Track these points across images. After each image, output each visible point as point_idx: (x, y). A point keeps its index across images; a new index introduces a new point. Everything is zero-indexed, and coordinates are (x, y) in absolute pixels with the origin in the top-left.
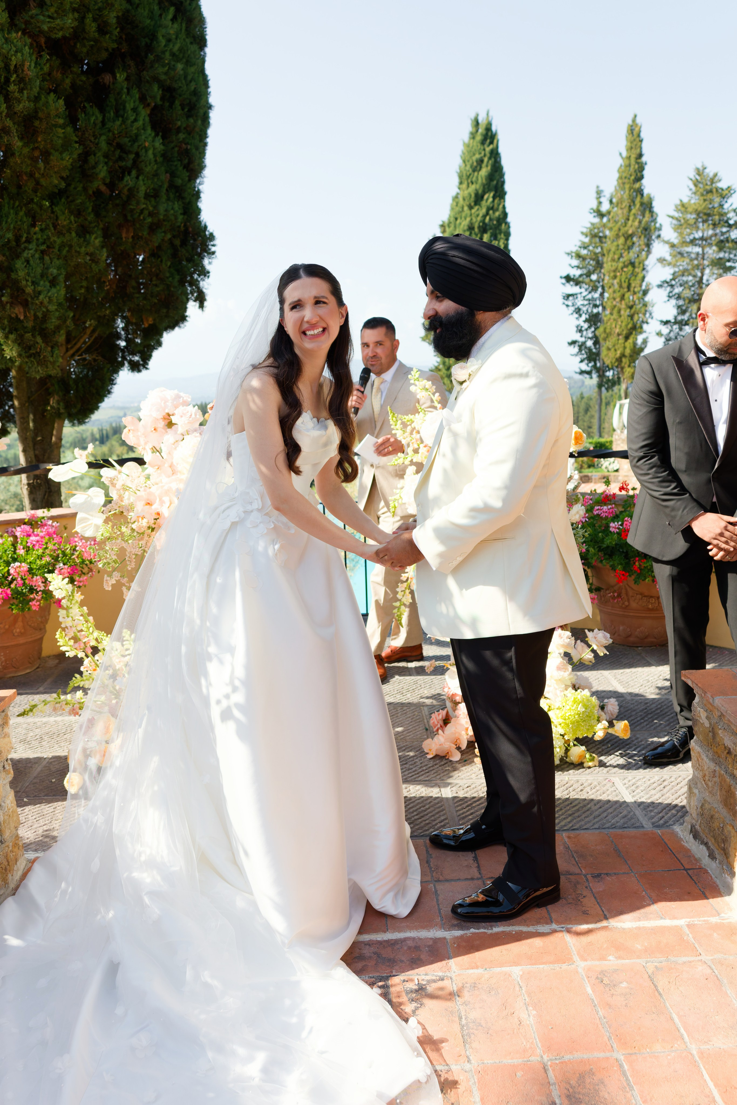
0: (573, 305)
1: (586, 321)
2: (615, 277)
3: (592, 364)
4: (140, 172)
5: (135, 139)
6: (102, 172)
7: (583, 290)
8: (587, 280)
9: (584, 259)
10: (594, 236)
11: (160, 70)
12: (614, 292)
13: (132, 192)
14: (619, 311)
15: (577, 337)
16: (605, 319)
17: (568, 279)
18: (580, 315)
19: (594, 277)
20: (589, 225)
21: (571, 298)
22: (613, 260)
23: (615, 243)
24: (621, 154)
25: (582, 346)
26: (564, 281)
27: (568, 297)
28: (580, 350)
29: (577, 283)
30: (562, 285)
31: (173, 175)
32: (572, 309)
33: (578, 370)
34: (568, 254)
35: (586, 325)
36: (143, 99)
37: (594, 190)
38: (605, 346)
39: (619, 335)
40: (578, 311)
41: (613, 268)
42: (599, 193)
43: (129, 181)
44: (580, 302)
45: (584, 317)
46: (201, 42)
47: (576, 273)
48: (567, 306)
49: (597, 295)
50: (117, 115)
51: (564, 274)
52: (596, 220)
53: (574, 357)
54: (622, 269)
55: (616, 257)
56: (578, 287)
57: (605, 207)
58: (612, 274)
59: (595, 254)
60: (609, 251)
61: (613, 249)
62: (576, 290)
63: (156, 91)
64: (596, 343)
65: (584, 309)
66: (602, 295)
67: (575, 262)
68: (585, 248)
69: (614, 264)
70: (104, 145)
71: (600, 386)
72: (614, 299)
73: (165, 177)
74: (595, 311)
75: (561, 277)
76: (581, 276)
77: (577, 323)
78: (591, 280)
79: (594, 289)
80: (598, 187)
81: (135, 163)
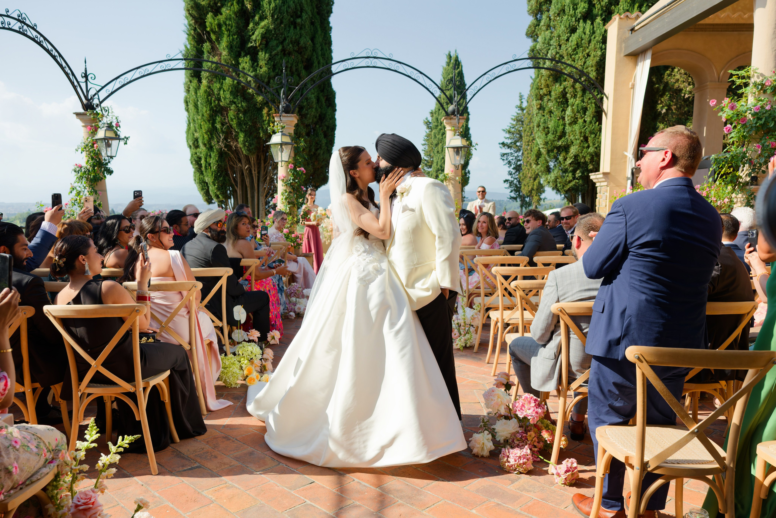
0: (507, 159)
1: (514, 169)
2: (528, 145)
3: (518, 193)
4: (321, 149)
5: (320, 141)
6: (313, 150)
7: (512, 151)
8: (515, 146)
9: (513, 134)
10: (518, 121)
11: (327, 123)
12: (528, 154)
13: (319, 154)
14: (531, 164)
15: (509, 178)
16: (523, 168)
17: (503, 144)
18: (511, 165)
19: (518, 144)
20: (516, 114)
21: (505, 156)
22: (527, 136)
23: (528, 127)
24: (531, 77)
25: (511, 183)
26: (501, 146)
27: (503, 155)
28: (510, 185)
29: (509, 147)
30: (500, 149)
31: (328, 147)
32: (506, 162)
33: (509, 197)
34: (504, 130)
35: (514, 171)
36: (322, 129)
37: (518, 95)
38: (524, 182)
39: (530, 178)
40: (509, 162)
41: (527, 140)
42: (521, 97)
43: (319, 151)
44: (510, 158)
45: (513, 166)
46: (336, 110)
47: (509, 141)
48: (503, 160)
49: (520, 154)
50: (317, 136)
51: (501, 142)
52: (520, 112)
53: (506, 189)
54: (532, 140)
55: (529, 134)
56: (509, 149)
57: (525, 105)
58: (527, 144)
59: (519, 131)
60: (525, 130)
61: (527, 130)
62: (508, 151)
63: (325, 128)
64: (519, 182)
65: (513, 162)
66: (523, 154)
67: (508, 135)
68: (513, 128)
69: (528, 138)
70: (314, 144)
71: (522, 206)
72: (528, 157)
73: (326, 148)
74: (519, 163)
75: (499, 144)
76: (511, 143)
77: (509, 169)
78: (517, 146)
79: (519, 150)
80: (520, 93)
81: (321, 147)
